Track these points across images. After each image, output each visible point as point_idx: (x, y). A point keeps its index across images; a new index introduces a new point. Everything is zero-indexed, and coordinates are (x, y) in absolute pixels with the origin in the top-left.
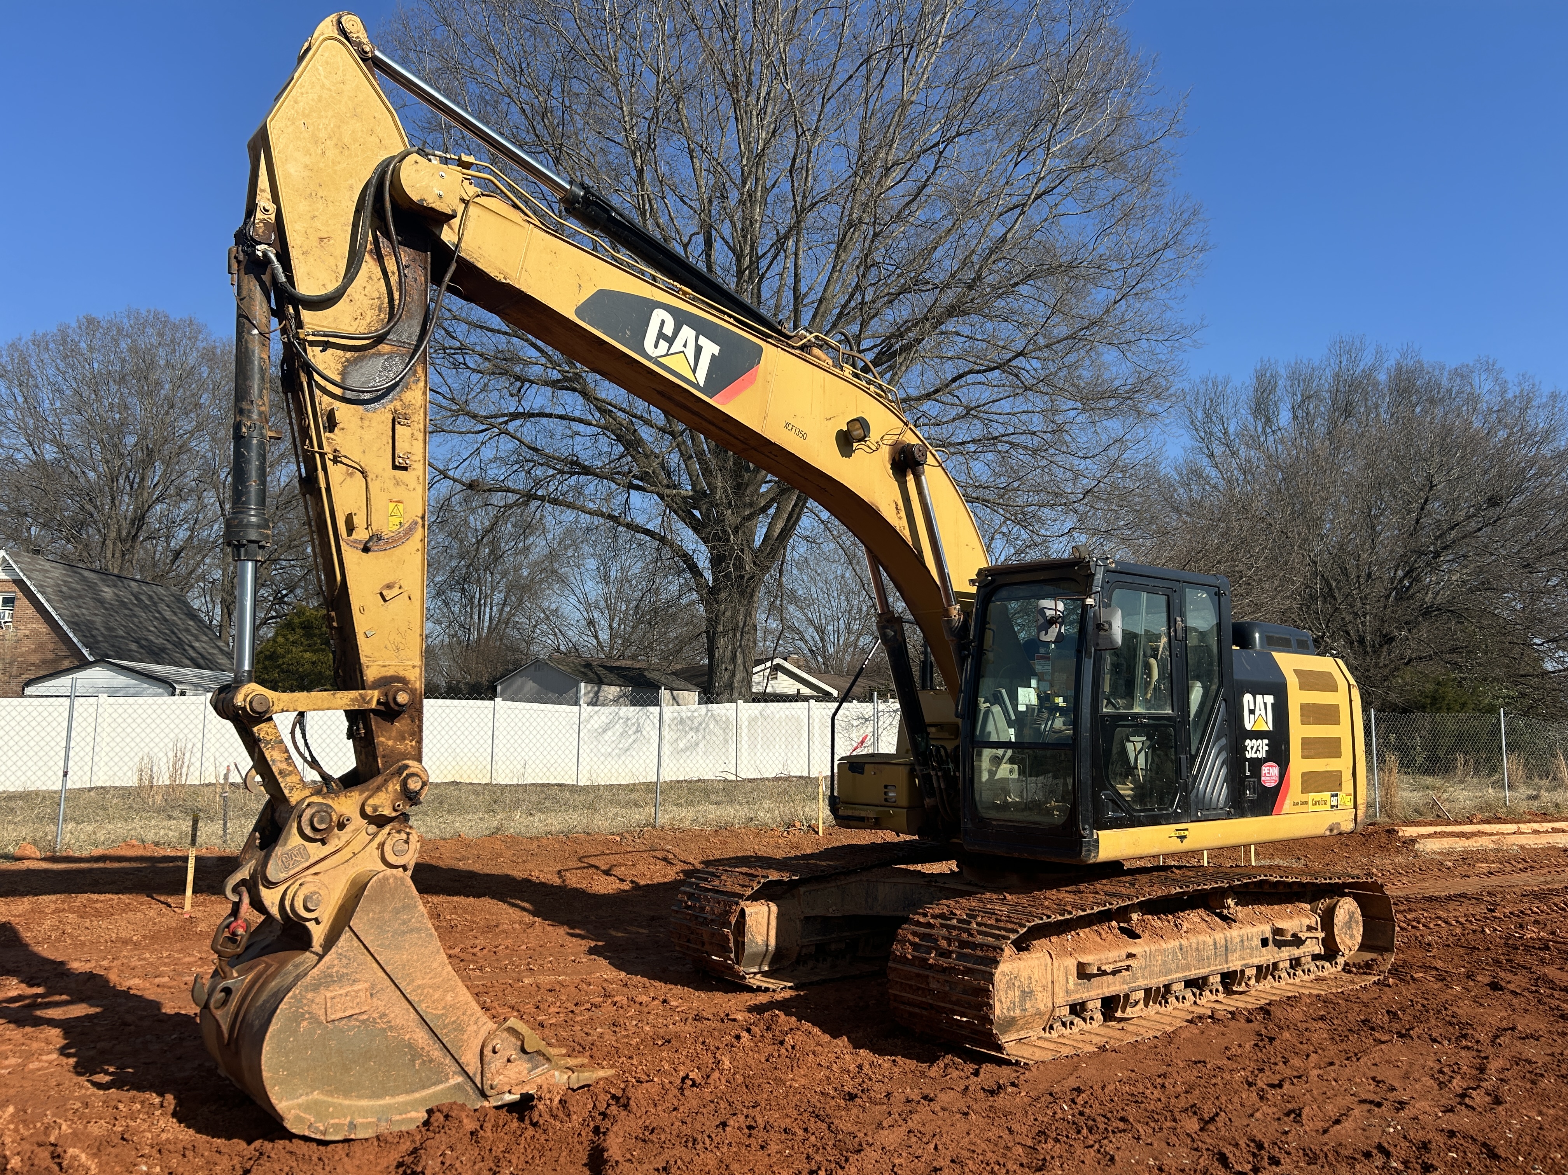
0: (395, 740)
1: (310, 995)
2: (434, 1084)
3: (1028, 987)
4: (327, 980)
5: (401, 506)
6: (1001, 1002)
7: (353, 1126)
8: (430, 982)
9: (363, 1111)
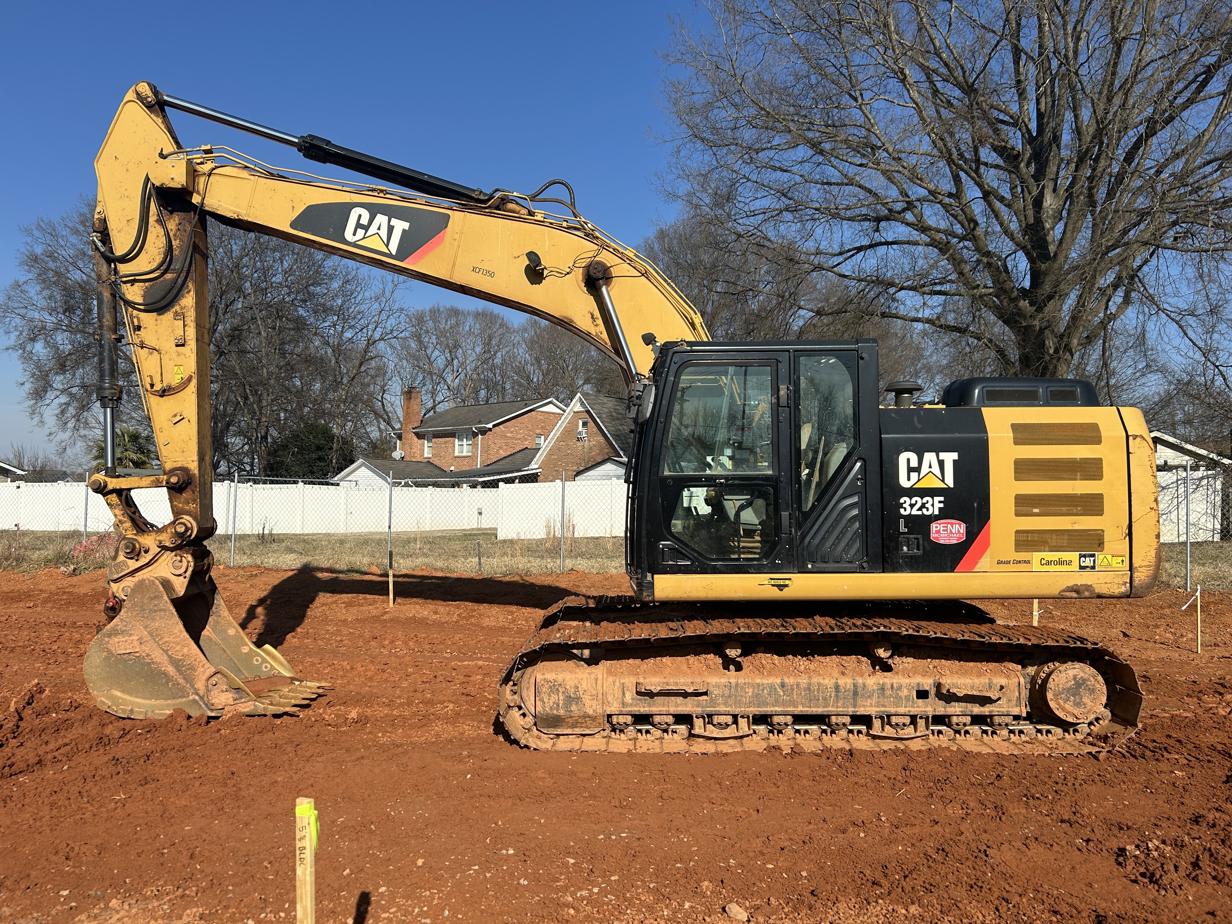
0: (183, 503)
1: (107, 639)
2: (180, 697)
3: (575, 693)
4: (115, 633)
5: (181, 368)
6: (543, 701)
7: (132, 711)
8: (173, 640)
9: (139, 705)
